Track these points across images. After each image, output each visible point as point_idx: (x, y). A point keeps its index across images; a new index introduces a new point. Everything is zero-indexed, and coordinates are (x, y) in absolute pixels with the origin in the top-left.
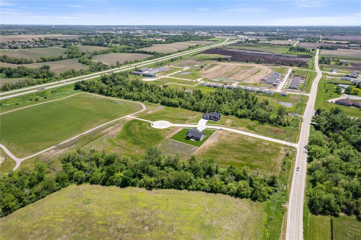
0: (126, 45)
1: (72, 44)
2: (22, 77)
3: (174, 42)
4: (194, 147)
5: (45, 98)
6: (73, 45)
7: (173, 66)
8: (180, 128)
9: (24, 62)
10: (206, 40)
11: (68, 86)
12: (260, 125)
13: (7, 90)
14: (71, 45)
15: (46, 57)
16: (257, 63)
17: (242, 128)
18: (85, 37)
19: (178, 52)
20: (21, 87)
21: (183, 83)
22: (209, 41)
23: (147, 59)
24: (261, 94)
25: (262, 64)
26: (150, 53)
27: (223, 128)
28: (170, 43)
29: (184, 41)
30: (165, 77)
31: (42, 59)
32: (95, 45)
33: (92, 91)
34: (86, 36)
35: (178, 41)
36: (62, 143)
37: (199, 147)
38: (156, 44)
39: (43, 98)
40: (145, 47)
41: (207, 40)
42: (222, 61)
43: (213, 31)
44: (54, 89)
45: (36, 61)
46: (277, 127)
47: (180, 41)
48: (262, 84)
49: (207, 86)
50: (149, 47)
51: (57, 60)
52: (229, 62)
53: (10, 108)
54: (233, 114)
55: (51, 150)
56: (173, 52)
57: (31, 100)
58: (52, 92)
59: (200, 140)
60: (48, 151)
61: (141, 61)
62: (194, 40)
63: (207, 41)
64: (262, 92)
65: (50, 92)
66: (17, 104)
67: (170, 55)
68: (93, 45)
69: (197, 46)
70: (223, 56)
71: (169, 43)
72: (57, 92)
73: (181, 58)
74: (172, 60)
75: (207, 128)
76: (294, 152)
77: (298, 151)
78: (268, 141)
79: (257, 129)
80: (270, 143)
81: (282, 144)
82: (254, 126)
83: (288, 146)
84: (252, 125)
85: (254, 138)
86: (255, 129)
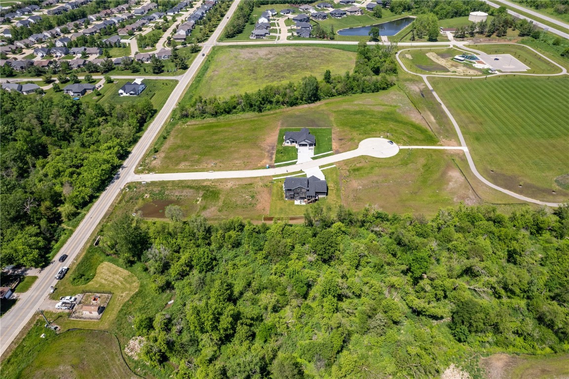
76: (141, 166)
77: (134, 167)
78: (178, 171)
79: (198, 203)
80: (176, 168)
81: (156, 173)
82: (204, 208)
83: (147, 172)
84: (209, 208)
85: (204, 169)
86: (201, 202)
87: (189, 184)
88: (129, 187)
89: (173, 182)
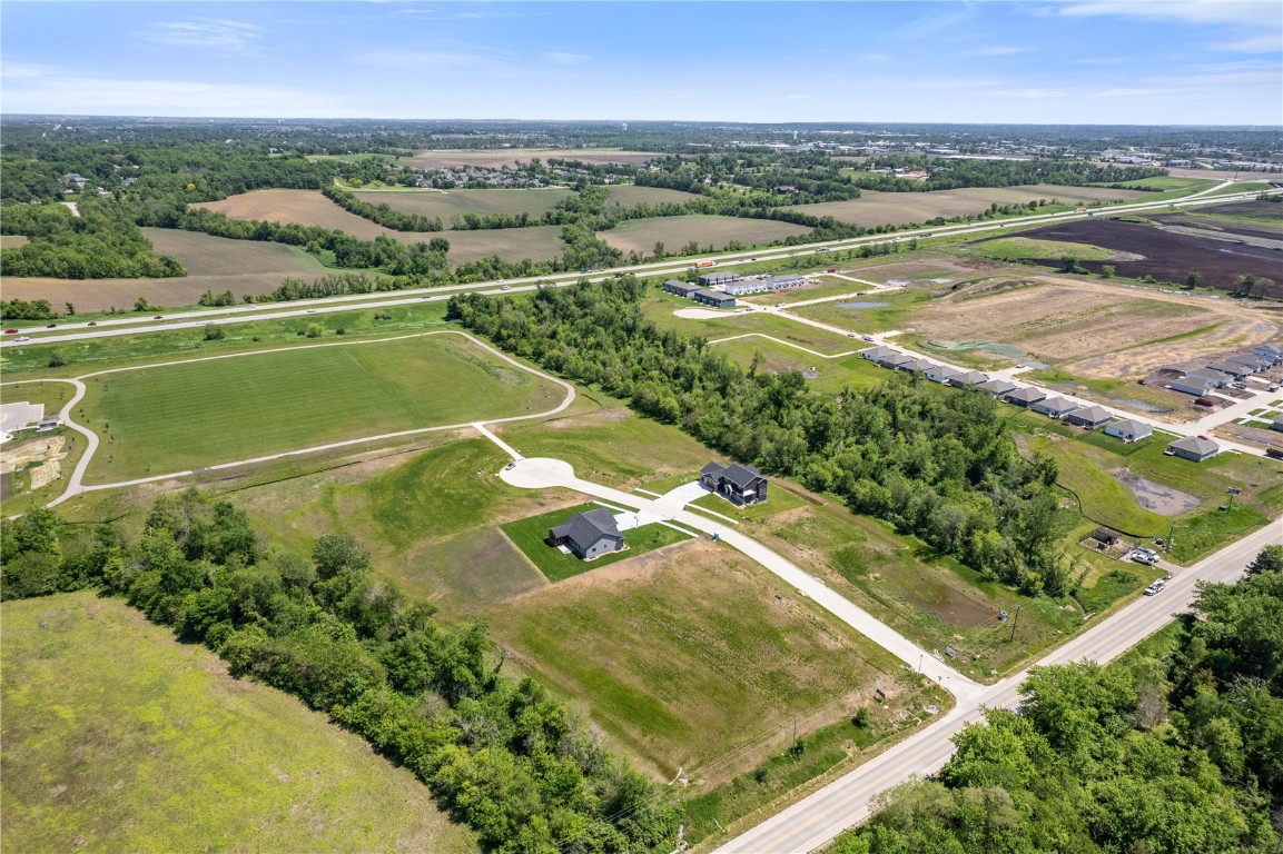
0: (768, 191)
1: (607, 181)
2: (367, 267)
3: (958, 187)
4: (537, 576)
5: (340, 332)
6: (610, 183)
7: (847, 275)
8: (582, 496)
9: (416, 227)
10: (1106, 184)
11: (433, 307)
12: (917, 560)
13: (288, 299)
14: (604, 183)
15: (480, 217)
16: (1237, 295)
17: (806, 554)
18: (668, 158)
19: (929, 223)
20: (328, 295)
21: (802, 342)
22: (1119, 187)
23: (778, 243)
24: (1079, 430)
25: (1263, 303)
26: (810, 222)
27: (727, 535)
28: (939, 189)
29: (1003, 186)
30: (772, 310)
31: (468, 219)
32: (669, 187)
33: (479, 330)
34: (673, 156)
35: (978, 185)
36: (214, 468)
37: (553, 581)
38: (883, 190)
39: (334, 331)
40: (829, 200)
41: (1111, 184)
42: (1075, 272)
43: (1196, 148)
44: (388, 310)
45: (452, 226)
46: (982, 590)
47: (985, 185)
48: (1145, 388)
49: (880, 362)
50: (844, 199)
51: (509, 225)
52: (1104, 277)
53: (235, 346)
54: (840, 490)
55: (170, 479)
56: (907, 223)
57: (299, 334)
58: (377, 318)
59: (586, 560)
60: (160, 483)
61: (754, 246)
62: (1054, 183)
63: (1114, 187)
64: (1091, 424)
65: (372, 316)
66: (255, 340)
67: (885, 232)
68: (663, 187)
69: (1033, 205)
70: (1102, 254)
71: (934, 189)
72: (390, 318)
73: (915, 246)
74: (866, 253)
75: (672, 522)
76: (925, 716)
77: (946, 720)
78: (856, 636)
79: (877, 575)
80: (854, 646)
81: (906, 664)
82: (879, 557)
83: (925, 682)
84: (875, 551)
85: (808, 606)
86: (873, 571)
87: (865, 599)
88: (988, 675)
89: (888, 622)
